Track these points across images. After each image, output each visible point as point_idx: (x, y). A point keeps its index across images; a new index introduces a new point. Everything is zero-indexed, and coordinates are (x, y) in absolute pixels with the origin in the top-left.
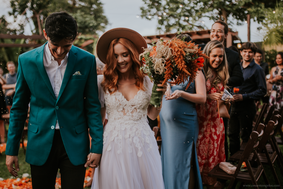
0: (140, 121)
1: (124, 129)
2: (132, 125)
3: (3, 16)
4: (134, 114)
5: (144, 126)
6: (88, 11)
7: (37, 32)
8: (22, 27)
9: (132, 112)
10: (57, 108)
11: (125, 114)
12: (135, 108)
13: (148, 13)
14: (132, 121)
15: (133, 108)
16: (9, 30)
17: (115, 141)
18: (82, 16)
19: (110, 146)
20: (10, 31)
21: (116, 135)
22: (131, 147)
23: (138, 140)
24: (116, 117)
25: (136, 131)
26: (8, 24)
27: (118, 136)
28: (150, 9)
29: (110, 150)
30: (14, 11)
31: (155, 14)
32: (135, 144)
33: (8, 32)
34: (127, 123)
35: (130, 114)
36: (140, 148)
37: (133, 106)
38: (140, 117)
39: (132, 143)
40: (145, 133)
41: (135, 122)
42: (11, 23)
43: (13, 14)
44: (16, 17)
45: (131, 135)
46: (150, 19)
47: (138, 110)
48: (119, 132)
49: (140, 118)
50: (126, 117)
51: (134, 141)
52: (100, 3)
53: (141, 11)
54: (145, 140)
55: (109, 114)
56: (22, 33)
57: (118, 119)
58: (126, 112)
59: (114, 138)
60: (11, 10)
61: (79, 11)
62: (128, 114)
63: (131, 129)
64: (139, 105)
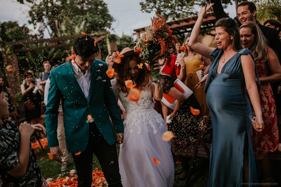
0: (150, 108)
1: (140, 116)
2: (145, 112)
3: (25, 25)
4: (145, 104)
5: (153, 111)
6: (95, 12)
7: (56, 36)
8: (41, 32)
9: (144, 103)
10: (89, 106)
11: (139, 105)
12: (145, 100)
13: (147, 7)
14: (145, 110)
15: (143, 100)
16: (31, 36)
17: (135, 125)
18: (91, 16)
19: (132, 129)
20: (33, 37)
21: (135, 121)
22: (148, 128)
23: (152, 122)
24: (133, 109)
25: (149, 116)
26: (30, 30)
27: (137, 121)
28: (148, 4)
29: (132, 133)
30: (33, 19)
31: (153, 7)
32: (151, 125)
33: (31, 38)
34: (142, 111)
35: (143, 105)
36: (154, 127)
37: (143, 99)
38: (149, 105)
39: (149, 125)
40: (155, 117)
41: (147, 110)
42: (31, 30)
43: (33, 22)
44: (35, 24)
45: (147, 120)
46: (150, 12)
47: (147, 101)
48: (137, 118)
49: (150, 107)
50: (140, 107)
51: (150, 123)
52: (105, 4)
53: (141, 6)
54: (156, 121)
55: (126, 108)
56: (42, 37)
57: (135, 110)
58: (139, 104)
59: (134, 124)
60: (30, 19)
61: (88, 13)
62: (141, 105)
63: (146, 115)
64: (147, 97)
